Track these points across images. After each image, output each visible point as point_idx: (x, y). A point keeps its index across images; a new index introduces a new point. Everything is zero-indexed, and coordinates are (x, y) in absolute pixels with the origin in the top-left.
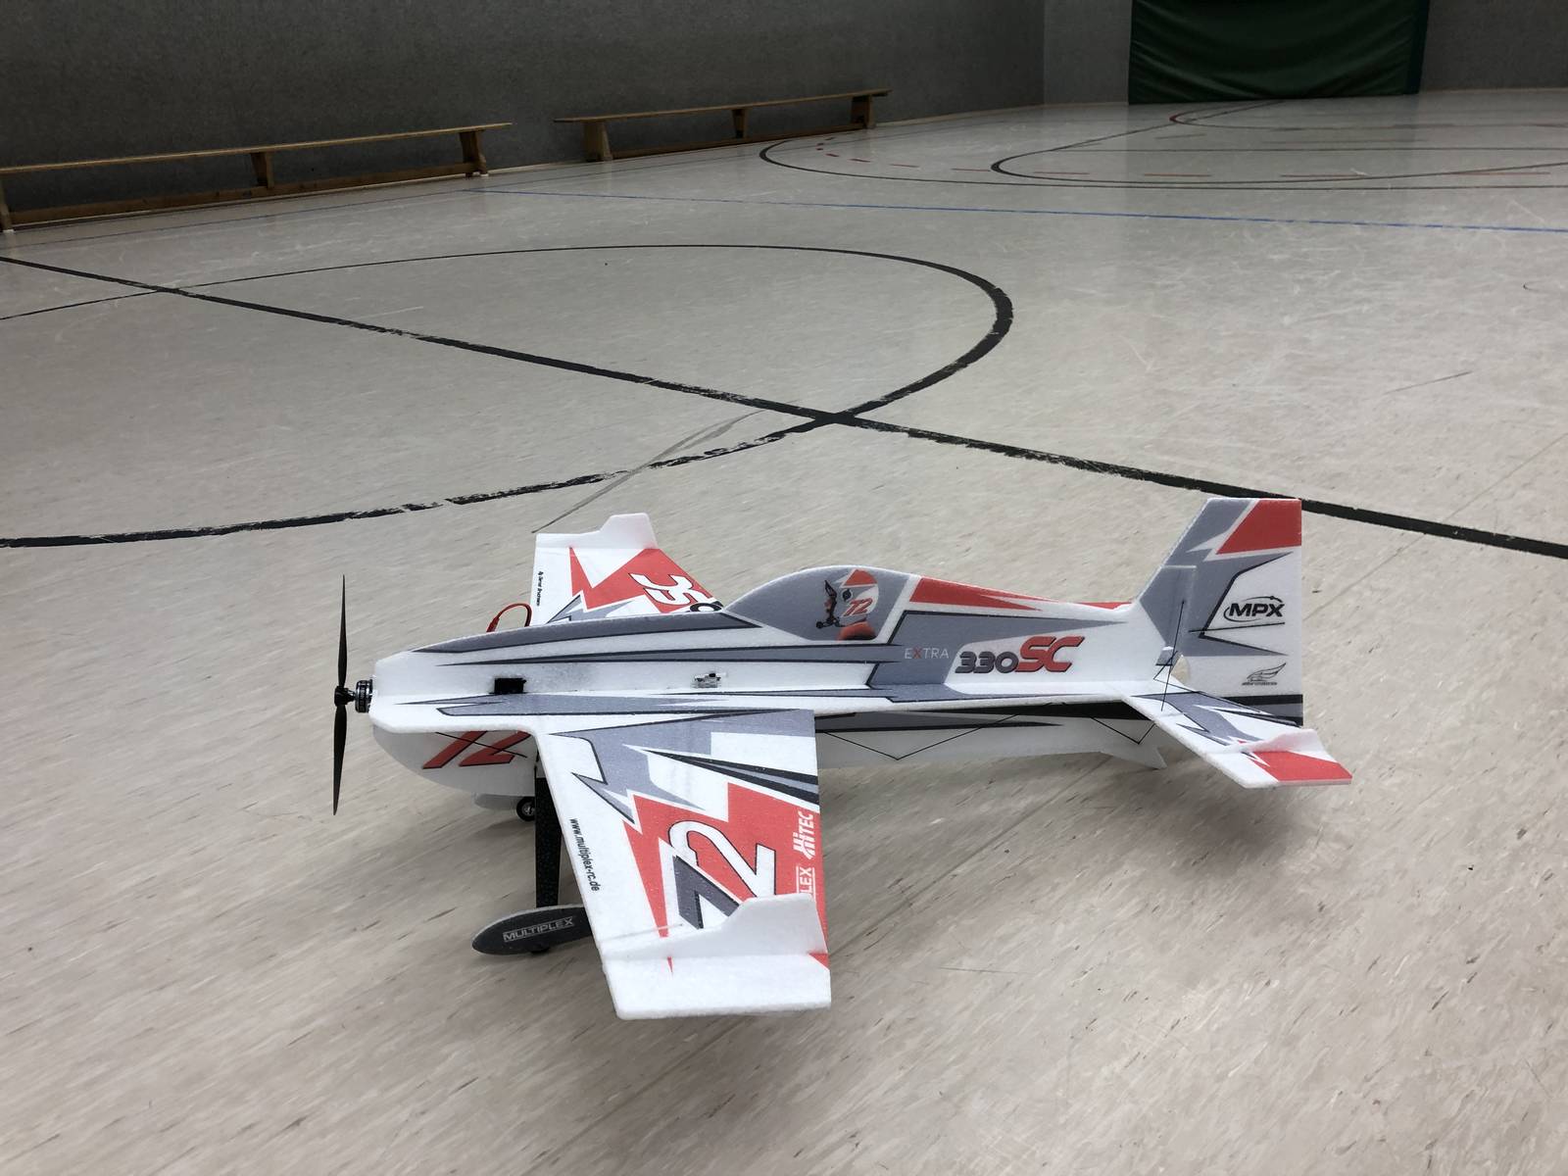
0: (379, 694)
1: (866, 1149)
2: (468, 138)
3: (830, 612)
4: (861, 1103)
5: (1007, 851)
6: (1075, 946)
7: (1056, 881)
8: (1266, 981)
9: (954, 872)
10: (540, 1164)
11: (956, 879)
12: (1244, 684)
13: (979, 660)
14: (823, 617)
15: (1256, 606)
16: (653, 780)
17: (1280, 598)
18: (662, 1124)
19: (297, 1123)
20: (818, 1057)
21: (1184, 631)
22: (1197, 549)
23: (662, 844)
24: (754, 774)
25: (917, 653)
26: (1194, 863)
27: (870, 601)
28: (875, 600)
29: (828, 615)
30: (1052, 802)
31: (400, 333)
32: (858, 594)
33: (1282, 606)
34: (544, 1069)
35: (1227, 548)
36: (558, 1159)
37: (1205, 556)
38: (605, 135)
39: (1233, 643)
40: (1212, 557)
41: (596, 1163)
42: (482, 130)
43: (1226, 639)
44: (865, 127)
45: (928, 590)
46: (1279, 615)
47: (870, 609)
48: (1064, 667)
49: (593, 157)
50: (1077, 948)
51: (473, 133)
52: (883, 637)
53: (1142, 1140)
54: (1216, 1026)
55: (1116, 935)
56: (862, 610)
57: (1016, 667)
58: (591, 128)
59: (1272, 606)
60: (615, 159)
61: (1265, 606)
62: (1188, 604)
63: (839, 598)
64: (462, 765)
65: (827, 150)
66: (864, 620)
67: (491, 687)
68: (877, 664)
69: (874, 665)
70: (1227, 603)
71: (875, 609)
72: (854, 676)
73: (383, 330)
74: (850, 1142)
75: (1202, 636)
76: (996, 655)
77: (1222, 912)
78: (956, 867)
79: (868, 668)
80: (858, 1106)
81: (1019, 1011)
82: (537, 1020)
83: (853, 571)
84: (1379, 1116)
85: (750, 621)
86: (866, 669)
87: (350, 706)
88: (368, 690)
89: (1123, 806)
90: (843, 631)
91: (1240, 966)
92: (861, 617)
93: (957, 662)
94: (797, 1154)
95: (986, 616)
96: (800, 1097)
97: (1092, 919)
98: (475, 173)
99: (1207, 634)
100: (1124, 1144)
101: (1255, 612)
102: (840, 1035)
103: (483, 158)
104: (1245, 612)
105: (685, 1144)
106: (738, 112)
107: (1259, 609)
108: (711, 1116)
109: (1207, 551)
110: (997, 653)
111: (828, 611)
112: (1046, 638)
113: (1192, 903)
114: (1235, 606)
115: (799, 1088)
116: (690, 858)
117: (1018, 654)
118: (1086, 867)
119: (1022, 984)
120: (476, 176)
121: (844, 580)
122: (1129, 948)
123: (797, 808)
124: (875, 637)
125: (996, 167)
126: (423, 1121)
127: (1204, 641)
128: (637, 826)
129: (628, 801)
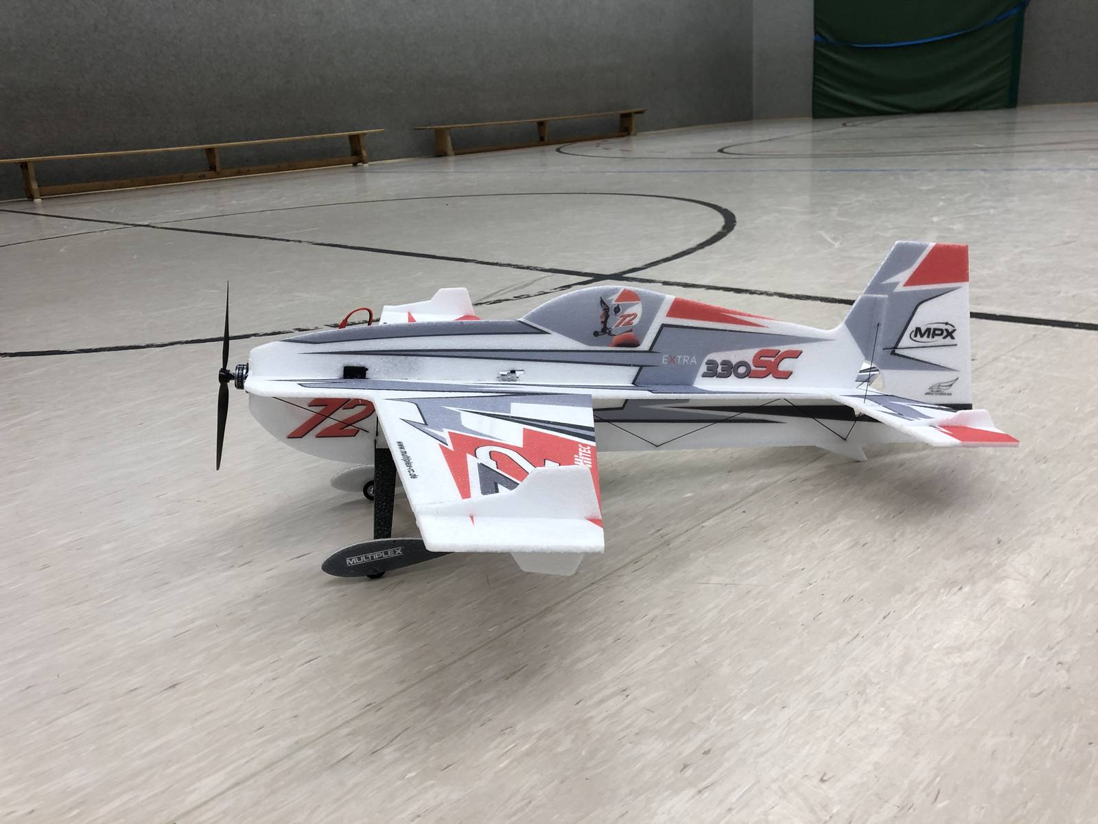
0: (253, 374)
1: (635, 699)
2: (354, 139)
3: (605, 323)
4: (630, 669)
5: (744, 512)
6: (802, 568)
7: (783, 529)
8: (959, 587)
9: (703, 525)
10: (368, 710)
11: (704, 529)
12: (926, 394)
13: (720, 367)
14: (599, 327)
15: (935, 330)
16: (463, 424)
17: (953, 324)
18: (467, 684)
19: (174, 686)
20: (595, 640)
21: (879, 349)
22: (889, 281)
23: (470, 457)
24: (543, 424)
25: (672, 359)
26: (893, 517)
27: (635, 315)
28: (639, 315)
29: (602, 326)
30: (779, 483)
31: (300, 242)
32: (625, 310)
33: (954, 330)
34: (374, 650)
35: (911, 282)
36: (381, 708)
37: (895, 287)
38: (449, 138)
39: (917, 360)
40: (900, 288)
41: (412, 710)
42: (365, 134)
43: (912, 356)
44: (629, 134)
45: (679, 308)
46: (953, 338)
47: (635, 322)
48: (786, 375)
49: (440, 154)
50: (803, 569)
51: (358, 136)
52: (645, 345)
53: (865, 690)
54: (920, 616)
55: (834, 560)
56: (629, 323)
57: (749, 374)
58: (439, 134)
59: (947, 330)
60: (456, 154)
61: (942, 330)
62: (882, 327)
63: (611, 312)
64: (318, 436)
65: (602, 146)
66: (631, 331)
67: (341, 373)
68: (641, 367)
69: (639, 368)
70: (912, 327)
71: (640, 322)
72: (624, 375)
73: (288, 241)
74: (622, 694)
75: (893, 353)
76: (734, 363)
77: (918, 545)
78: (703, 522)
79: (634, 370)
80: (628, 670)
81: (758, 609)
82: (370, 620)
83: (622, 290)
84: (1063, 672)
85: (541, 328)
86: (633, 371)
87: (231, 384)
88: (245, 371)
89: (835, 483)
90: (615, 339)
91: (937, 578)
92: (629, 327)
93: (703, 368)
94: (578, 703)
95: (726, 330)
96: (580, 666)
97: (814, 551)
98: (359, 164)
99: (897, 351)
100: (849, 694)
101: (934, 335)
102: (613, 625)
103: (364, 153)
104: (926, 335)
105: (486, 697)
106: (541, 124)
107: (937, 332)
108: (508, 679)
109: (896, 284)
110: (734, 361)
111: (602, 322)
112: (773, 351)
113: (894, 541)
114: (918, 330)
115: (579, 660)
116: (492, 465)
117: (751, 363)
118: (808, 520)
119: (760, 593)
120: (360, 165)
121: (615, 297)
122: (845, 568)
123: (578, 443)
124: (639, 345)
125: (721, 151)
126: (274, 684)
127: (894, 356)
128: (450, 447)
129: (445, 434)
